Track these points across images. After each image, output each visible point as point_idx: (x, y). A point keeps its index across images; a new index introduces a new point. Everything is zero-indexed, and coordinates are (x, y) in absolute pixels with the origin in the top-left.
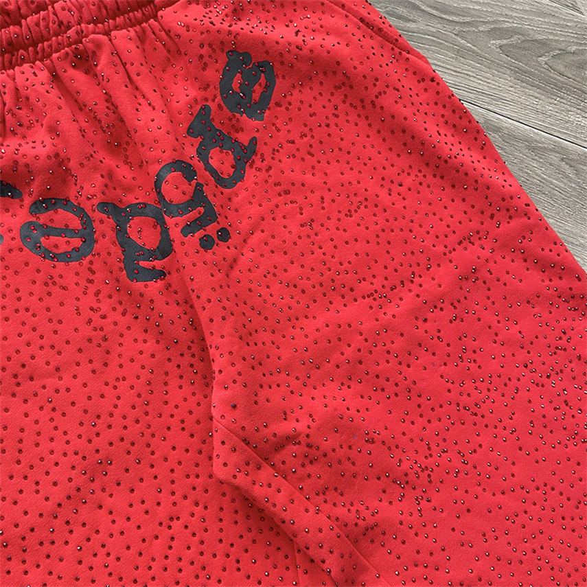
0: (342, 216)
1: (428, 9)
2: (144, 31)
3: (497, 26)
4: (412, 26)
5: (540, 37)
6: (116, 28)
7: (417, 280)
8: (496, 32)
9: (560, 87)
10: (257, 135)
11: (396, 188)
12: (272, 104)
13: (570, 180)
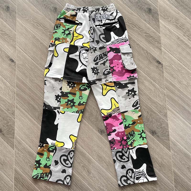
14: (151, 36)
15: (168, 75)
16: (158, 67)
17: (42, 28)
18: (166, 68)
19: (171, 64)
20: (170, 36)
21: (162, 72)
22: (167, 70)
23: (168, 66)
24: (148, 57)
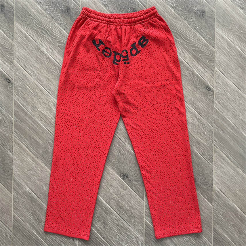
0: (148, 68)
1: (183, 38)
2: (132, 27)
3: (195, 45)
4: (178, 40)
5: (202, 50)
6: (128, 25)
7: (154, 82)
8: (194, 46)
9: (200, 61)
10: (141, 50)
11: (159, 67)
12: (146, 46)
13: (191, 78)
14: (201, 51)
15: (220, 106)
16: (206, 94)
17: (48, 37)
18: (217, 97)
19: (226, 91)
20: (229, 52)
21: (211, 101)
22: (218, 99)
23: (221, 94)
24: (194, 81)
